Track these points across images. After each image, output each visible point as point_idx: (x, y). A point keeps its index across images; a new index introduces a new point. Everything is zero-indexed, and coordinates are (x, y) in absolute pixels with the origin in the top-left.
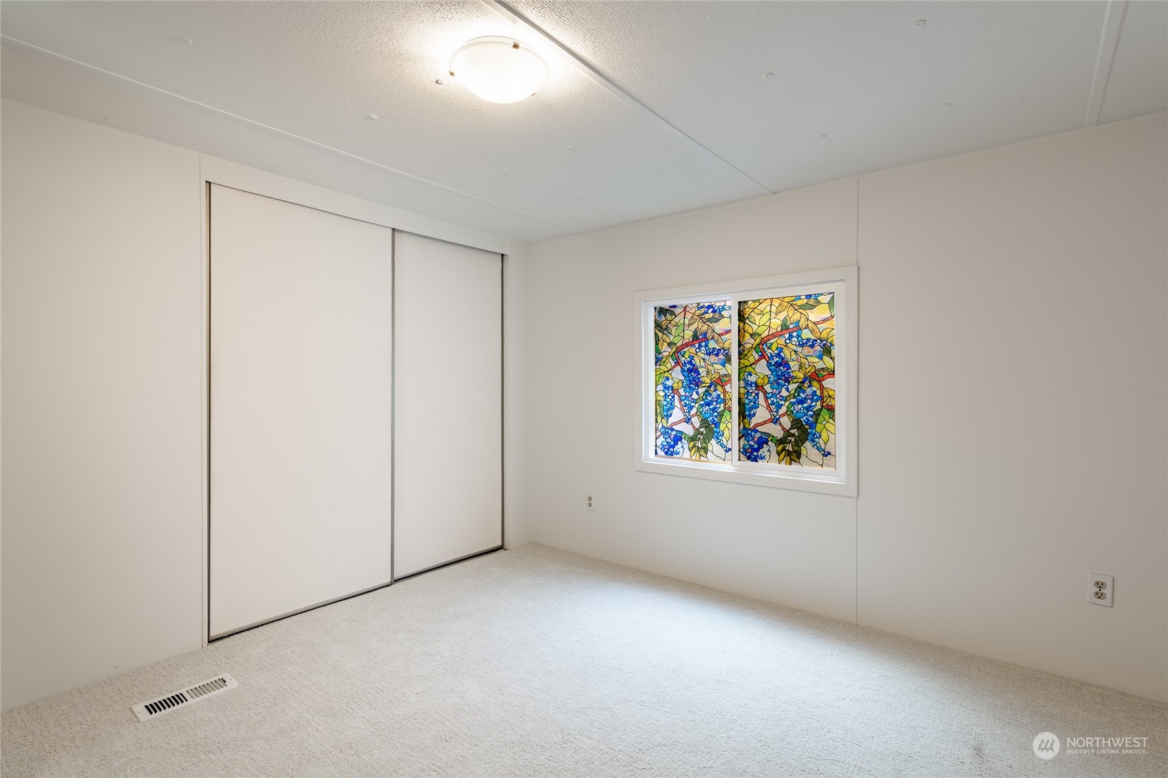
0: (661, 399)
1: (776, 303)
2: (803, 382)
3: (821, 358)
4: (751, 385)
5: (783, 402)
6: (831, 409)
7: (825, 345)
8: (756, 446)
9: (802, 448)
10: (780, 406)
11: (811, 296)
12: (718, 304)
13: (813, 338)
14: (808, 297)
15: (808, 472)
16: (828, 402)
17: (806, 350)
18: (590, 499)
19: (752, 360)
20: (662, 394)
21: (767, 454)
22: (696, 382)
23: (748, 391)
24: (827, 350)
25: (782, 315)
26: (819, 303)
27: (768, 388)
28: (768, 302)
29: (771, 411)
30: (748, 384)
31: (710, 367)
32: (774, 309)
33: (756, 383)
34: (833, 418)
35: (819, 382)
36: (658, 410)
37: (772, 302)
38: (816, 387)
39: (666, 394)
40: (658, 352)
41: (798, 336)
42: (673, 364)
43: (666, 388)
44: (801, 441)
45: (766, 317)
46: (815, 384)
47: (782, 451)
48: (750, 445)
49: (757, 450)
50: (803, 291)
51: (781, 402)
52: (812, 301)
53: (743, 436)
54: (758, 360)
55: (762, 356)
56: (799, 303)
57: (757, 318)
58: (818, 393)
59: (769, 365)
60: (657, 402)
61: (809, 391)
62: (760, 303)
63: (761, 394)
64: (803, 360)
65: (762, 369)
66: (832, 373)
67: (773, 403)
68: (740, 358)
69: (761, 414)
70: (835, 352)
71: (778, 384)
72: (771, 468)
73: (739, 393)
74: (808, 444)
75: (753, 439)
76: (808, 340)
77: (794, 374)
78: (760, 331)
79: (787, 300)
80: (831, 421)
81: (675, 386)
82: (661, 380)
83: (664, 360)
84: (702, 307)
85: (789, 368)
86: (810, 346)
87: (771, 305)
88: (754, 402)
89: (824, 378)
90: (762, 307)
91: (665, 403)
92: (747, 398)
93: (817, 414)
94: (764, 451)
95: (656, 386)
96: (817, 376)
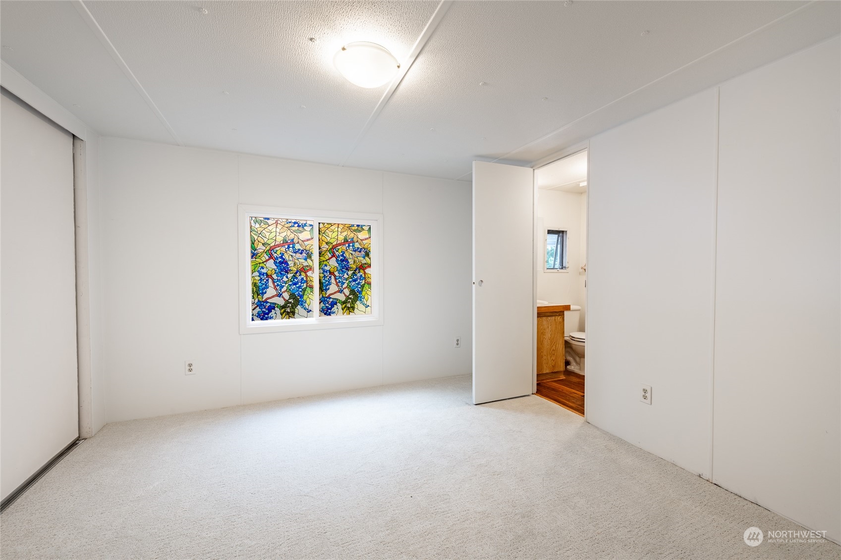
0: (257, 282)
1: (341, 227)
2: (355, 270)
3: (364, 258)
4: (326, 272)
5: (345, 281)
6: (369, 284)
7: (366, 251)
8: (330, 306)
9: (355, 305)
10: (343, 283)
11: (359, 225)
12: (302, 222)
13: (360, 247)
14: (358, 226)
15: (359, 316)
16: (368, 280)
17: (357, 253)
18: (190, 365)
19: (327, 257)
20: (258, 278)
21: (336, 310)
22: (286, 270)
23: (325, 275)
24: (367, 254)
25: (345, 234)
26: (363, 230)
27: (336, 273)
28: (337, 226)
29: (338, 286)
30: (324, 271)
31: (296, 261)
32: (340, 230)
33: (329, 271)
34: (370, 288)
35: (364, 270)
36: (255, 290)
37: (338, 226)
38: (362, 273)
39: (261, 278)
40: (253, 248)
41: (353, 246)
42: (267, 258)
43: (261, 274)
44: (354, 301)
45: (335, 234)
46: (362, 271)
47: (345, 308)
48: (326, 307)
49: (331, 309)
50: (356, 223)
51: (344, 281)
52: (360, 229)
53: (322, 302)
54: (331, 258)
55: (333, 256)
56: (353, 228)
57: (330, 234)
58: (363, 276)
59: (337, 261)
60: (254, 284)
61: (359, 275)
62: (332, 226)
63: (333, 277)
64: (356, 259)
65: (333, 262)
66: (369, 266)
67: (339, 282)
68: (320, 256)
69: (333, 288)
70: (371, 255)
71: (342, 271)
72: (339, 318)
73: (320, 277)
74: (358, 302)
75: (328, 303)
76: (358, 248)
77: (351, 266)
78: (332, 241)
79: (347, 226)
80: (369, 289)
81: (269, 273)
82: (256, 269)
83: (259, 255)
84: (290, 222)
85: (348, 262)
86: (359, 251)
87: (338, 227)
88: (329, 282)
89: (366, 268)
90: (333, 228)
91: (260, 284)
92: (324, 279)
93: (363, 286)
94: (335, 309)
95: (253, 273)
96: (363, 267)
